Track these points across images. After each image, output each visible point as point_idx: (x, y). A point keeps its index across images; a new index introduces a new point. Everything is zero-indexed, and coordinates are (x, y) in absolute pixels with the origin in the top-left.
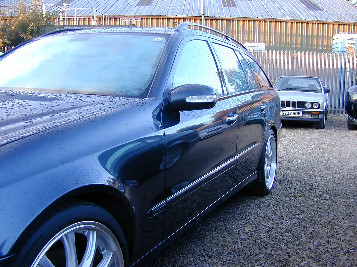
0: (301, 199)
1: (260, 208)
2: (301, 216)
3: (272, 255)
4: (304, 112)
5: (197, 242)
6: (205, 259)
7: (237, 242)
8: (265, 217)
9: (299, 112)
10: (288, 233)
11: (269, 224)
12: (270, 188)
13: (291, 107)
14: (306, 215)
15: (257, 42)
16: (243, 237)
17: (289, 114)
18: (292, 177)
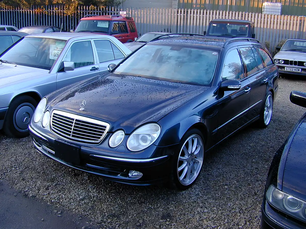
0: (283, 132)
1: (260, 135)
2: (281, 140)
3: (262, 157)
4: (302, 69)
5: (227, 149)
6: (230, 156)
7: (246, 150)
8: (261, 140)
9: (299, 69)
10: (272, 148)
11: (263, 143)
12: (267, 124)
13: (293, 65)
14: (283, 140)
15: (275, 2)
16: (249, 148)
17: (291, 70)
18: (282, 118)
